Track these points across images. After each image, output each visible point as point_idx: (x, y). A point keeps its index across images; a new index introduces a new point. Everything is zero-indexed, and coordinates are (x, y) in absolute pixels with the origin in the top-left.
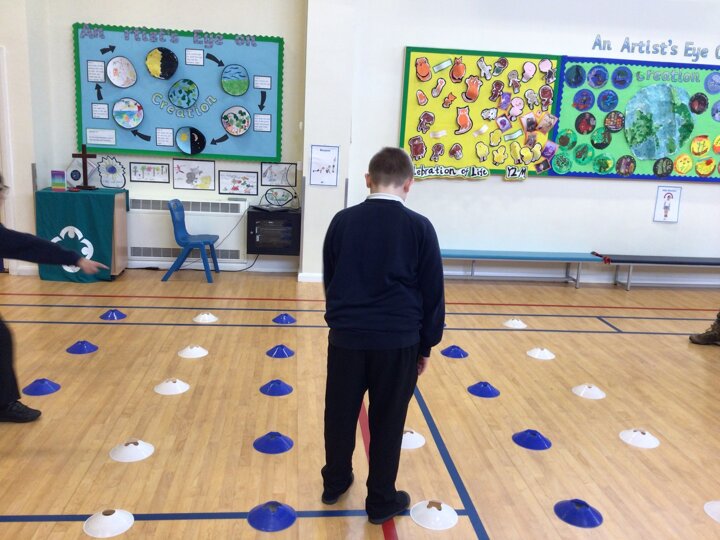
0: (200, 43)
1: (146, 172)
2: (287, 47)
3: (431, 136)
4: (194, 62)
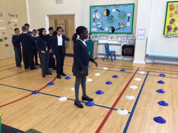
0: (115, 7)
1: (103, 37)
2: (135, 5)
3: (174, 25)
4: (114, 12)
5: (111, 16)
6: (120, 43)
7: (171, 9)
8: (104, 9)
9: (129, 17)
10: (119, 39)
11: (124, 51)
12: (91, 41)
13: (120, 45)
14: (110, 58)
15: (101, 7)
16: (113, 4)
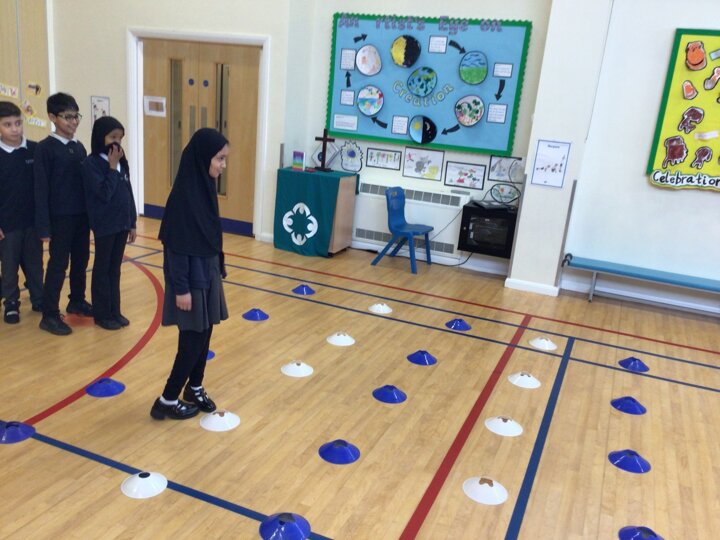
0: (445, 29)
1: (380, 158)
2: (534, 32)
3: (696, 138)
4: (437, 50)
5: (424, 69)
6: (453, 191)
7: (691, 66)
8: (398, 33)
9: (502, 83)
10: (453, 175)
11: (468, 231)
12: (329, 170)
13: (455, 201)
14: (408, 254)
15: (383, 25)
16: (438, 17)
